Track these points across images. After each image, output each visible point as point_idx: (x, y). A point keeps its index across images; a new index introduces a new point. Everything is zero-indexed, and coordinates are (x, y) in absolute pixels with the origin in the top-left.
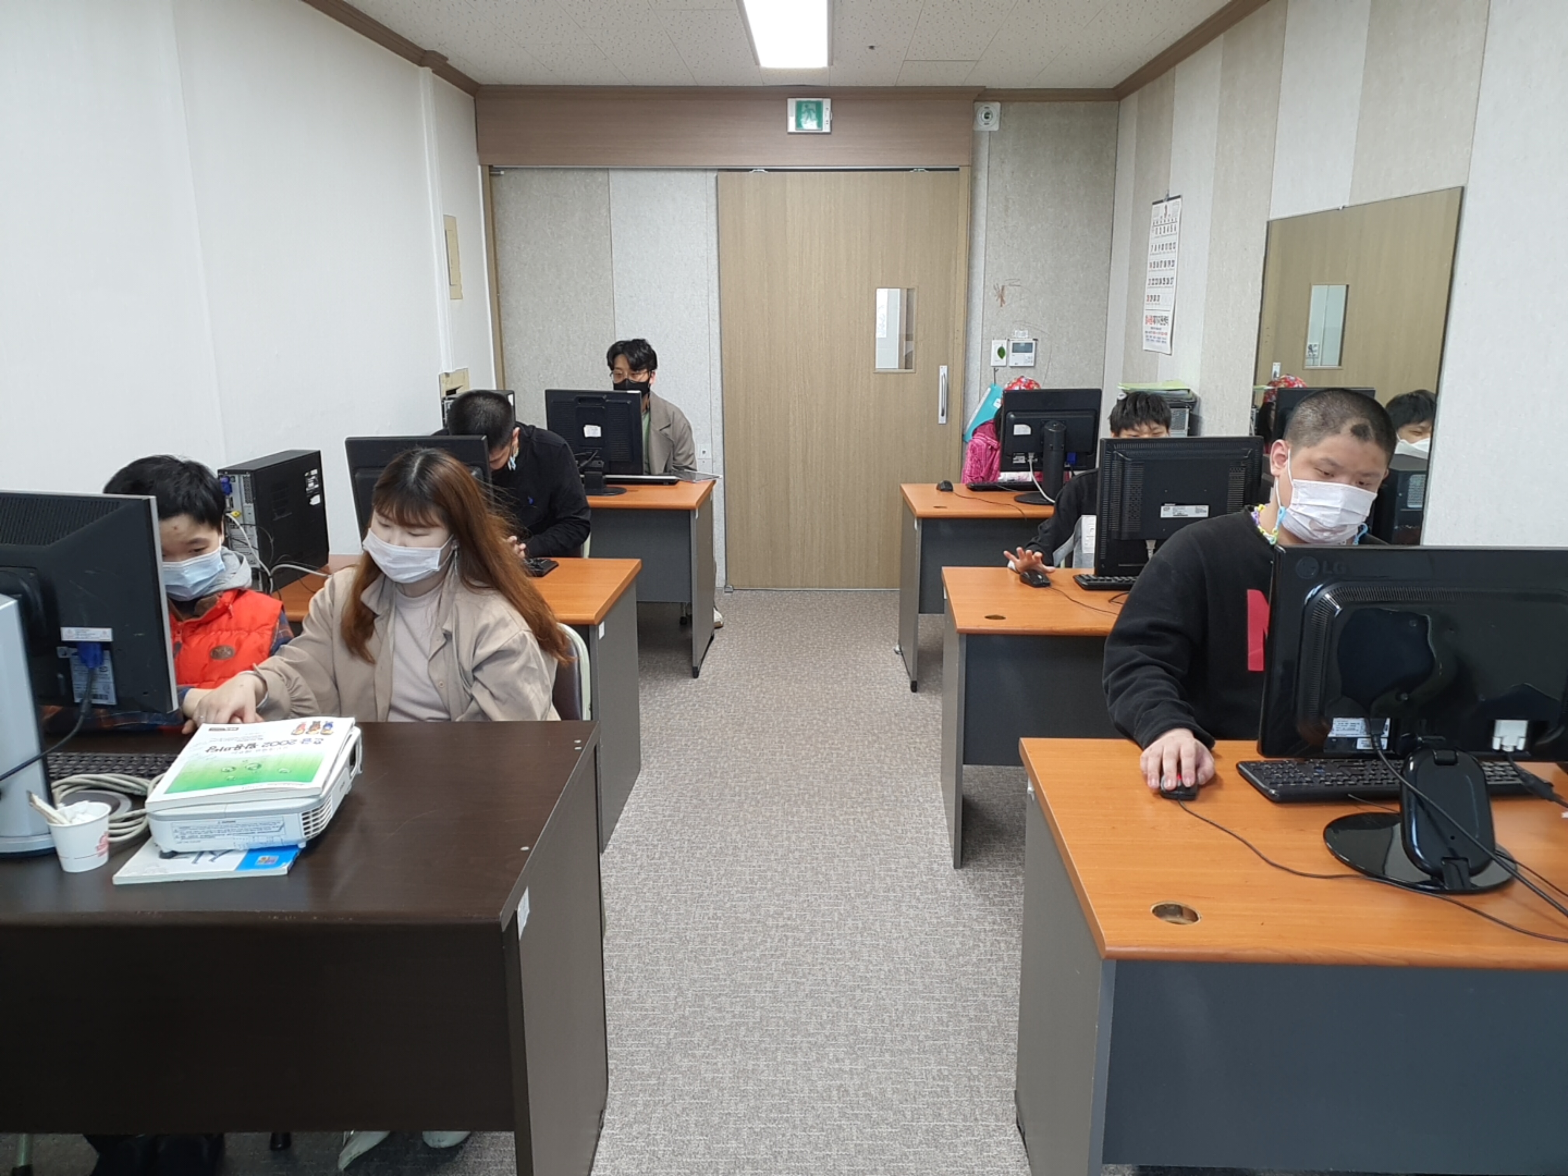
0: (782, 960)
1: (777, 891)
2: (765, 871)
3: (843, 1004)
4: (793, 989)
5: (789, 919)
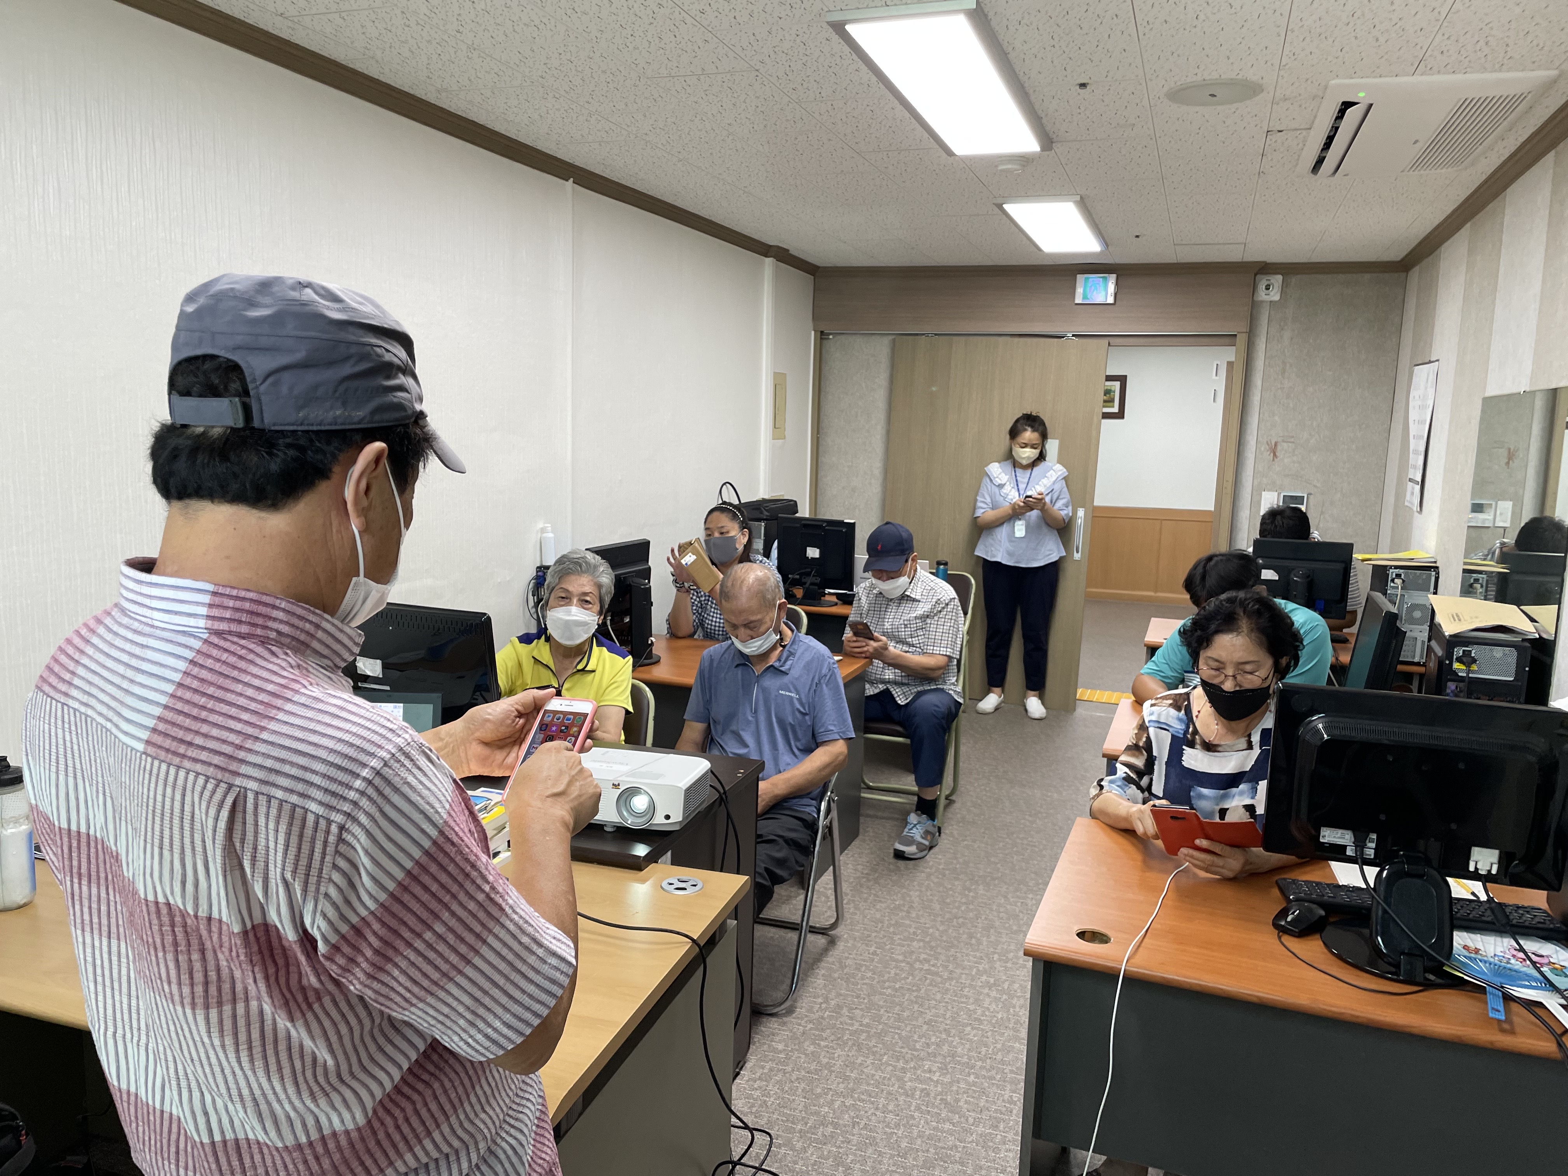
0: (915, 994)
1: (933, 944)
2: (929, 928)
3: (952, 1034)
4: (916, 1015)
5: (933, 966)
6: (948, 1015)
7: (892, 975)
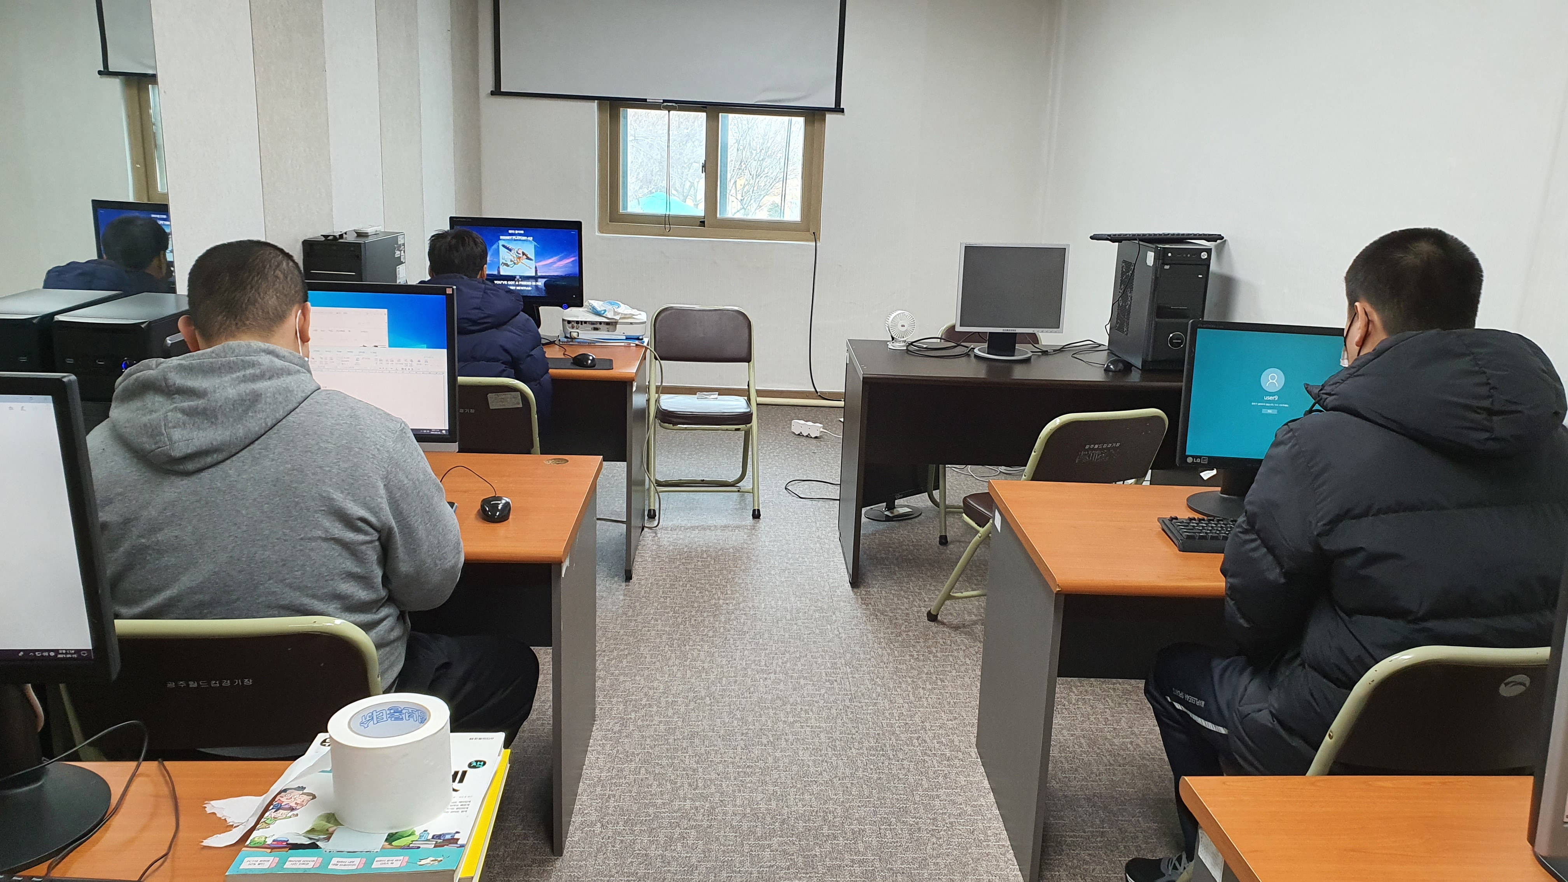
6: (731, 641)
7: (799, 663)
